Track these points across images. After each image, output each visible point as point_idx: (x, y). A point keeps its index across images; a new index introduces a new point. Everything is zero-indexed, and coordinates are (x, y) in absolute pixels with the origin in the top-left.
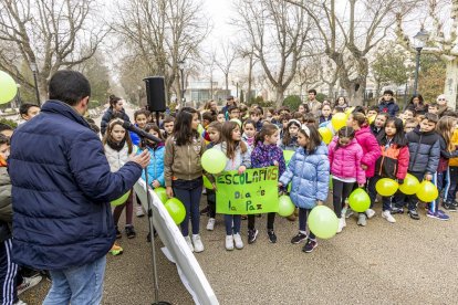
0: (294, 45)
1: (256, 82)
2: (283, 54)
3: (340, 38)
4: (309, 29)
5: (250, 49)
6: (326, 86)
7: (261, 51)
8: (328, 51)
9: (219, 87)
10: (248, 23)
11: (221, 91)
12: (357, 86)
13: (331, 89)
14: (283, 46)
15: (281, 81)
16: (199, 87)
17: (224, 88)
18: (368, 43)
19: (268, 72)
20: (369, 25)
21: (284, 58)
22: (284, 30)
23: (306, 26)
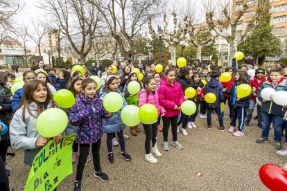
0: (90, 28)
1: (63, 52)
2: (83, 33)
4: (98, 20)
5: (57, 28)
6: (110, 55)
7: (67, 30)
8: (112, 34)
9: (32, 54)
10: (55, 9)
11: (34, 57)
12: (130, 56)
13: (113, 57)
14: (83, 29)
15: (82, 51)
16: (12, 53)
17: (37, 55)
18: (133, 32)
19: (73, 45)
21: (84, 36)
22: (82, 19)
23: (95, 18)
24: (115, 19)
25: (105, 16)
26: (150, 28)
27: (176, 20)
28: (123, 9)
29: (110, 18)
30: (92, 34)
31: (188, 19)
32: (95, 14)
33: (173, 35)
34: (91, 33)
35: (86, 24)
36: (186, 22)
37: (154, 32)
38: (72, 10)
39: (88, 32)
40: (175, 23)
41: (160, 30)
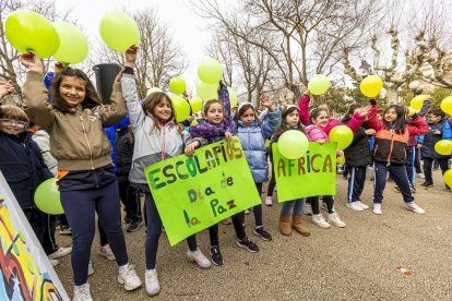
0: (258, 80)
2: (249, 88)
3: (296, 75)
4: (269, 69)
8: (287, 85)
14: (249, 82)
20: (317, 65)
21: (250, 92)
22: (248, 70)
24: (290, 62)
25: (277, 62)
26: (347, 65)
27: (397, 41)
28: (304, 46)
29: (284, 64)
30: (260, 89)
31: (426, 36)
32: (265, 60)
33: (390, 70)
34: (259, 87)
35: (252, 76)
36: (422, 43)
37: (353, 70)
38: (236, 61)
39: (255, 86)
40: (394, 48)
41: (364, 65)
